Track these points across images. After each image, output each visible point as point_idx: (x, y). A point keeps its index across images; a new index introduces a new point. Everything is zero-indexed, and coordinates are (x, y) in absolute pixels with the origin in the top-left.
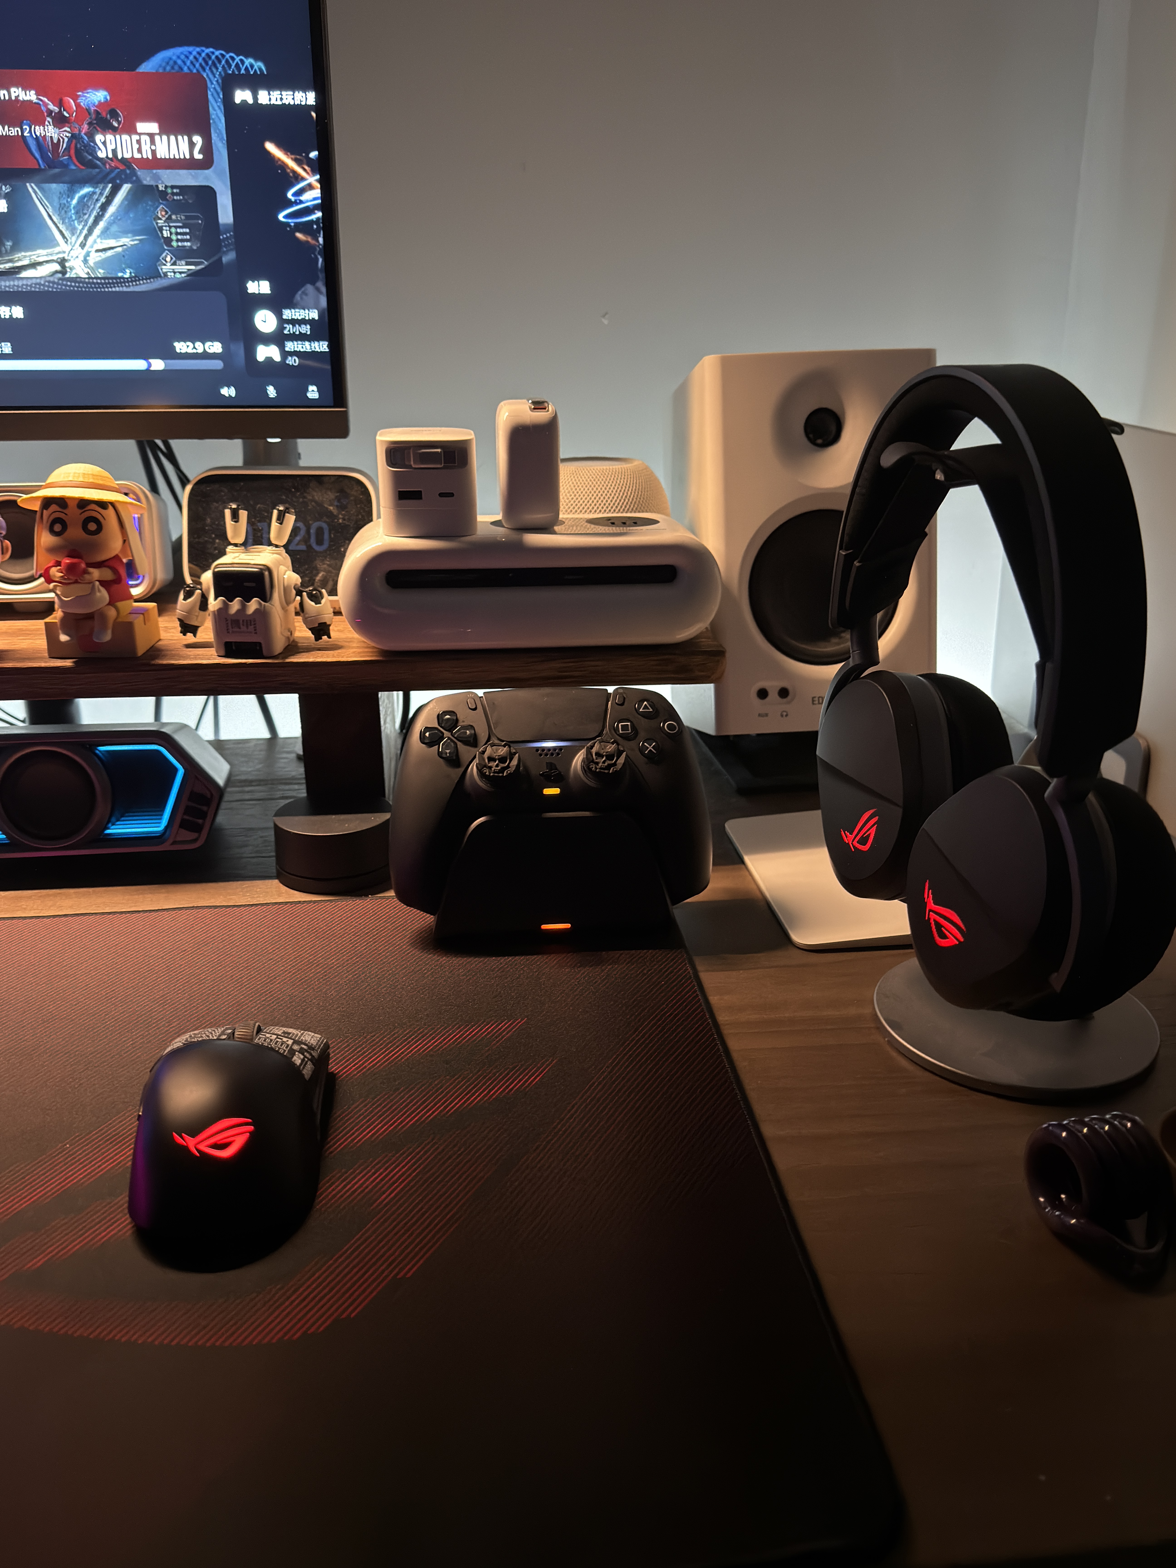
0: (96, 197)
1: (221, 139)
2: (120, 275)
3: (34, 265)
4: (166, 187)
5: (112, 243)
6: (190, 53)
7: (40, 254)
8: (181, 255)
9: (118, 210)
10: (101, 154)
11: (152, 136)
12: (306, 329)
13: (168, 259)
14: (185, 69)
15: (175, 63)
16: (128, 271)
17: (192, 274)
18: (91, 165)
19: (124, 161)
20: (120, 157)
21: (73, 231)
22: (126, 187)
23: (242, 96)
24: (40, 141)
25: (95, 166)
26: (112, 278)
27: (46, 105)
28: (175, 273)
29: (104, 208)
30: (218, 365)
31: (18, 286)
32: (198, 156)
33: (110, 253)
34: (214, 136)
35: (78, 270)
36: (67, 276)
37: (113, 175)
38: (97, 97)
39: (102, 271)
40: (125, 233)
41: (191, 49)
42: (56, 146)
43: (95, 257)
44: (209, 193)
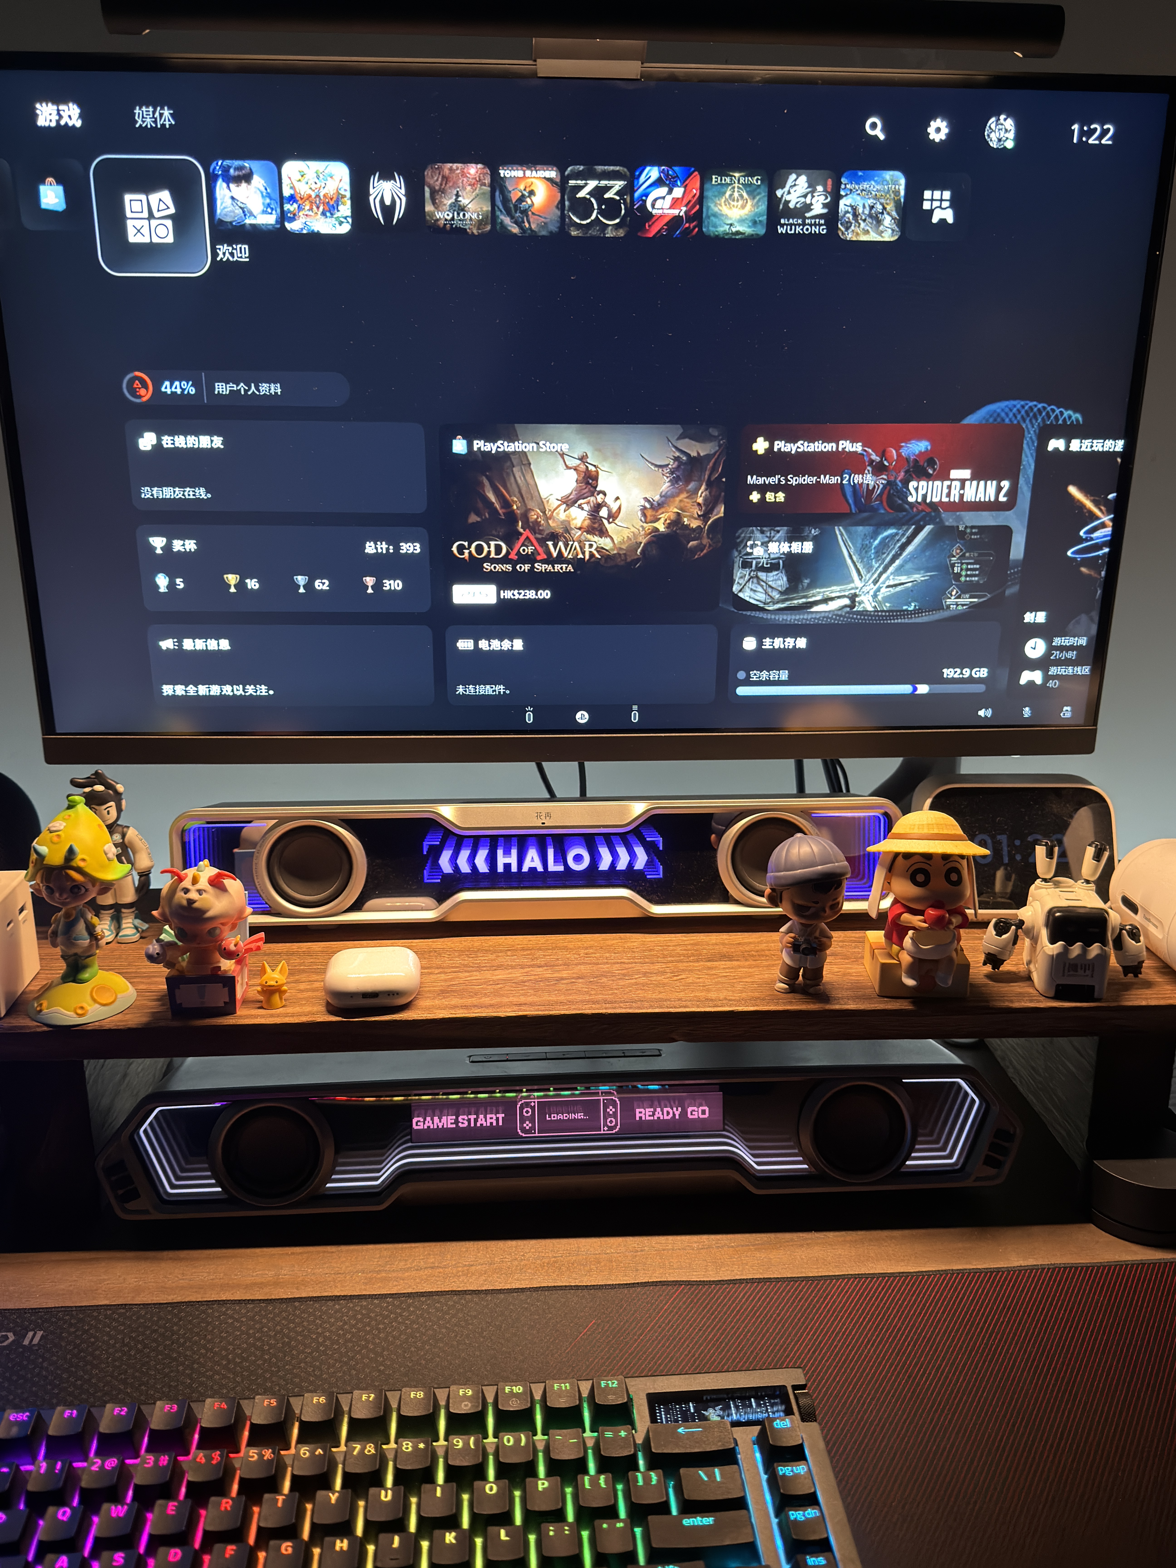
0: (897, 538)
1: (1027, 483)
2: (905, 608)
3: (825, 601)
4: (966, 527)
5: (903, 579)
6: (1015, 406)
7: (834, 590)
8: (966, 589)
9: (916, 549)
10: (911, 499)
11: (963, 482)
12: (1072, 655)
13: (954, 593)
14: (1007, 421)
15: (999, 415)
16: (913, 604)
17: (972, 606)
18: (900, 509)
19: (932, 505)
20: (928, 501)
21: (869, 568)
23: (1056, 444)
24: (855, 488)
25: (905, 510)
26: (897, 611)
27: (869, 455)
28: (957, 605)
29: (903, 548)
30: (981, 688)
31: (807, 620)
32: (1002, 499)
33: (899, 588)
34: (1022, 481)
35: (867, 603)
36: (855, 609)
37: (919, 517)
38: (918, 447)
39: (888, 605)
40: (917, 570)
41: (1015, 402)
42: (870, 492)
43: (884, 592)
44: (1005, 532)
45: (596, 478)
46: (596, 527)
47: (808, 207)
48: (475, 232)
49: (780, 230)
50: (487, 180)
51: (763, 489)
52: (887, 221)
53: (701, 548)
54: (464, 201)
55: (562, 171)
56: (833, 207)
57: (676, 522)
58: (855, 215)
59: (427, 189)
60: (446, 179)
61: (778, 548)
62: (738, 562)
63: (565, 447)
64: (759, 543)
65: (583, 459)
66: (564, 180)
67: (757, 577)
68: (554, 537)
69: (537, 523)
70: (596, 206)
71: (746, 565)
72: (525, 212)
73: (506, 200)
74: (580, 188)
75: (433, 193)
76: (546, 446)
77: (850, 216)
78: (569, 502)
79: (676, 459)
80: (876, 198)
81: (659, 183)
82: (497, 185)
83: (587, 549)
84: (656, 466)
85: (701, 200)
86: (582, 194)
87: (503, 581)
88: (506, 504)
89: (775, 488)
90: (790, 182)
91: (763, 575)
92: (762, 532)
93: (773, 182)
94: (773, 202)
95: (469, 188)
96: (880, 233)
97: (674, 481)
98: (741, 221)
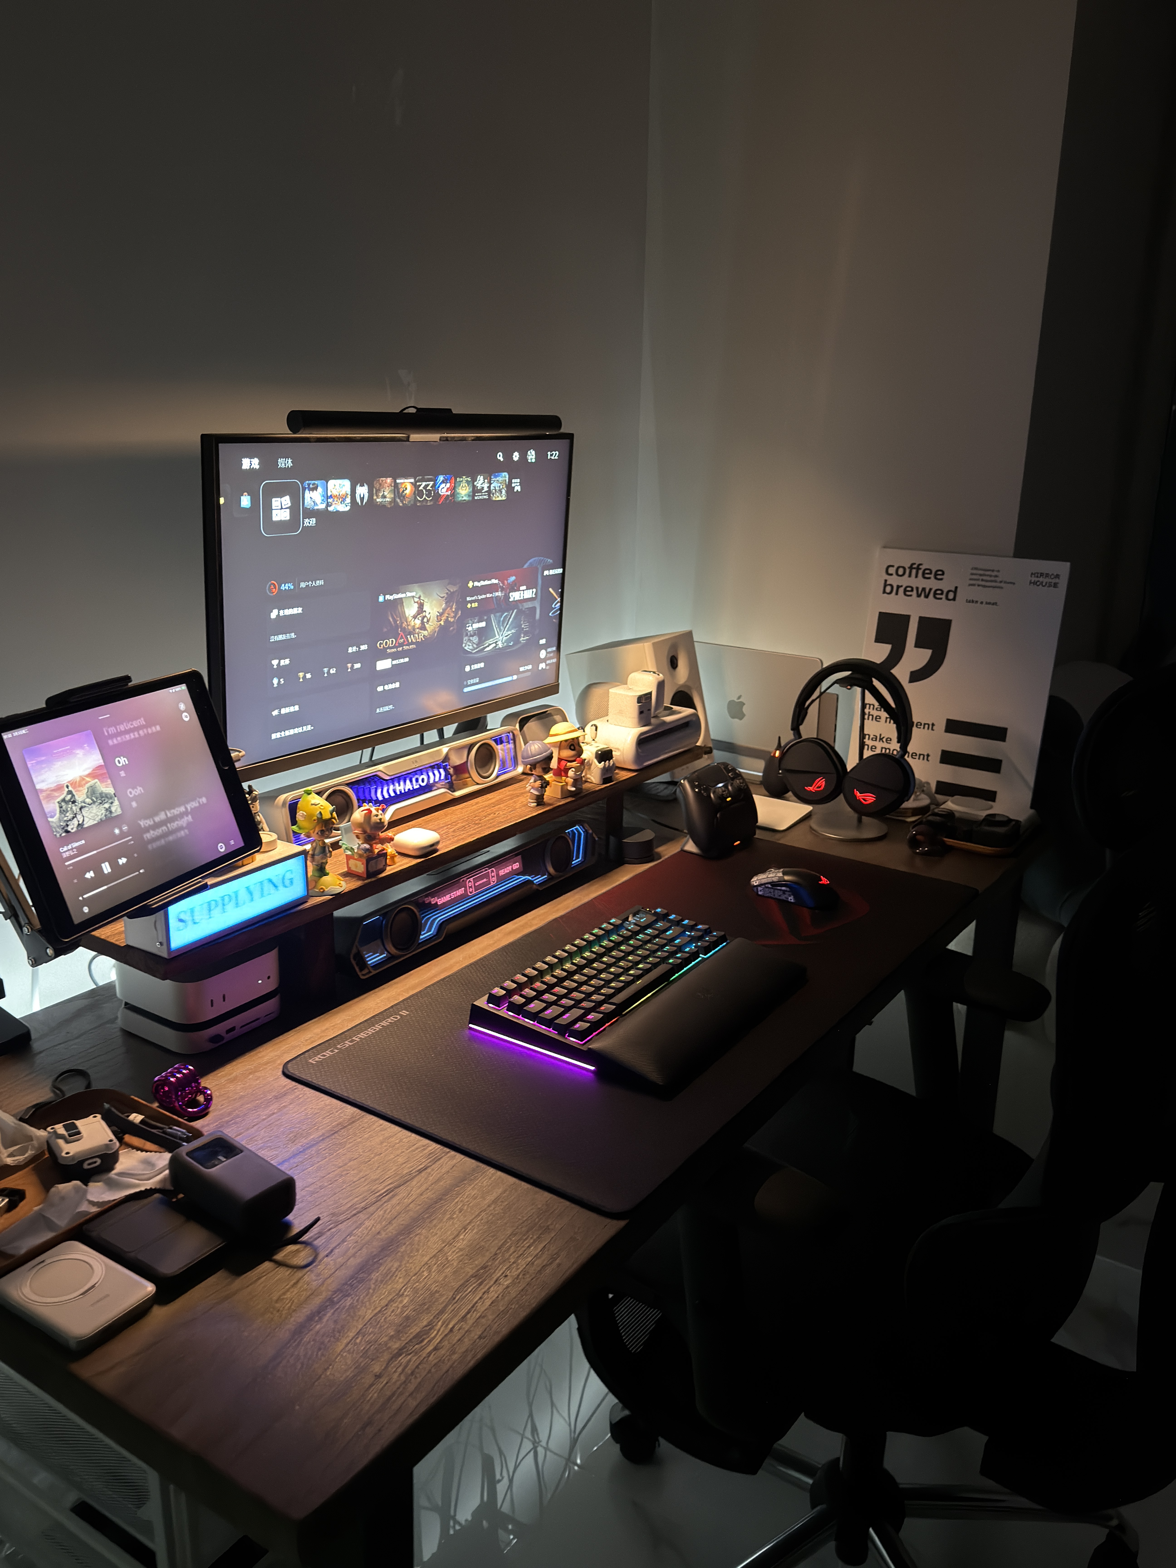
0: (507, 616)
1: (539, 589)
2: (510, 644)
3: (489, 646)
4: (525, 609)
5: (509, 632)
6: (536, 559)
7: (491, 641)
8: (526, 634)
9: (512, 620)
10: (511, 600)
11: (523, 591)
12: (551, 655)
13: (521, 636)
14: (533, 565)
15: (530, 564)
16: (512, 643)
17: (527, 640)
19: (516, 602)
20: (515, 600)
21: (500, 630)
22: (515, 611)
23: (546, 573)
24: (496, 598)
25: (509, 605)
26: (507, 646)
27: (500, 584)
28: (523, 640)
29: (509, 620)
30: (529, 674)
31: (484, 655)
32: (534, 596)
33: (508, 637)
35: (500, 645)
36: (497, 648)
37: (513, 607)
38: (512, 579)
39: (505, 644)
40: (513, 628)
42: (500, 599)
43: (505, 638)
44: (534, 608)
45: (423, 606)
46: (423, 627)
47: (483, 488)
48: (389, 506)
49: (476, 498)
50: (393, 485)
51: (471, 602)
52: (504, 492)
53: (454, 629)
54: (386, 493)
55: (415, 479)
56: (489, 487)
57: (447, 621)
58: (495, 490)
59: (374, 490)
60: (380, 484)
61: (476, 626)
62: (465, 634)
63: (413, 594)
64: (470, 625)
65: (419, 598)
66: (416, 482)
67: (470, 639)
68: (410, 634)
69: (405, 628)
70: (425, 493)
71: (467, 635)
72: (404, 497)
73: (398, 492)
74: (420, 485)
75: (377, 491)
76: (409, 594)
77: (494, 491)
78: (415, 617)
79: (447, 593)
80: (501, 483)
81: (443, 482)
82: (396, 486)
83: (420, 637)
84: (441, 597)
85: (454, 488)
86: (421, 488)
87: (394, 656)
88: (395, 621)
89: (474, 601)
90: (478, 479)
91: (471, 638)
92: (471, 620)
93: (474, 480)
94: (474, 486)
95: (387, 488)
96: (502, 497)
97: (446, 603)
98: (465, 495)
